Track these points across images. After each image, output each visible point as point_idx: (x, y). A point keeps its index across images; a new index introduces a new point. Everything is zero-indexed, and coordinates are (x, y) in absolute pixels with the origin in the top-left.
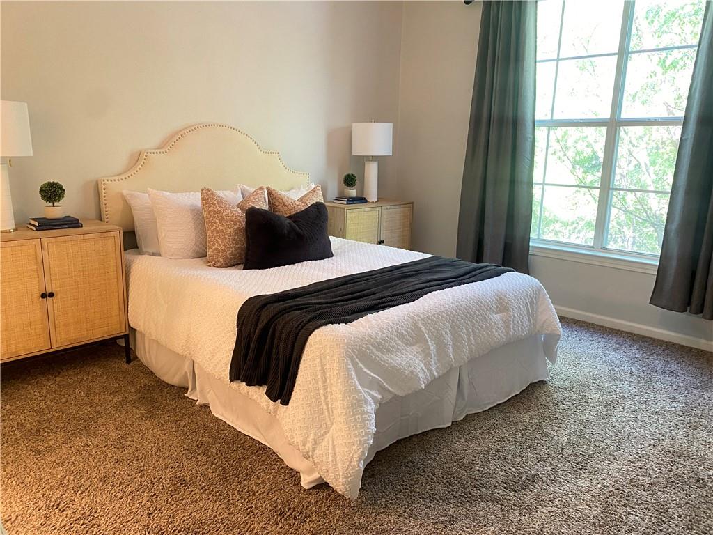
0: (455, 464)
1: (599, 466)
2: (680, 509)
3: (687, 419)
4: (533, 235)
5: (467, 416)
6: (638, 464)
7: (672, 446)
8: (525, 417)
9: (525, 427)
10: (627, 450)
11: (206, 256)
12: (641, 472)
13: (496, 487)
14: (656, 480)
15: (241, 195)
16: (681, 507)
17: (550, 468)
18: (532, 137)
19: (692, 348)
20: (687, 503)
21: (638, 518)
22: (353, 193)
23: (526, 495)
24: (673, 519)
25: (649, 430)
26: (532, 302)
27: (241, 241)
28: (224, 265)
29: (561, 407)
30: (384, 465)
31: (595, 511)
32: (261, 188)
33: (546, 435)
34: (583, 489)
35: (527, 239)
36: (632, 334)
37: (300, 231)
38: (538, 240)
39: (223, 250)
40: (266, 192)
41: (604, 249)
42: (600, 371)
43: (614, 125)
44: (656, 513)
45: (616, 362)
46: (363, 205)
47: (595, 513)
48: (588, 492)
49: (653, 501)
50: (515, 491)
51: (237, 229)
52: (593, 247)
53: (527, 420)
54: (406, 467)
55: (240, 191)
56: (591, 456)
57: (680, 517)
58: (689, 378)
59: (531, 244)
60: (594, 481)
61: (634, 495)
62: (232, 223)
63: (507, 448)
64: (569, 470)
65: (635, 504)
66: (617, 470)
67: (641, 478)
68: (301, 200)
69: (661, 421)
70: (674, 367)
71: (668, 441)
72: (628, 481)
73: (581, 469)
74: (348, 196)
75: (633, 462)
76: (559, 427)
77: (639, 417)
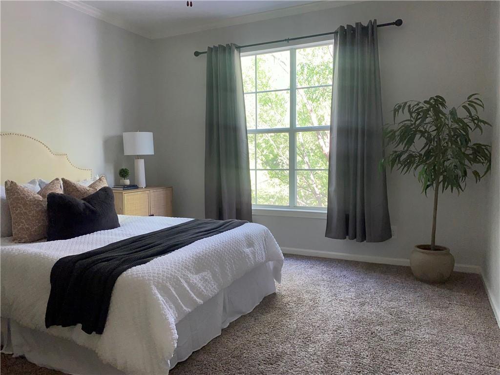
0: (229, 356)
1: (318, 338)
2: (366, 352)
3: (359, 301)
4: (253, 203)
5: (230, 323)
6: (339, 331)
7: (354, 317)
8: (268, 317)
9: (270, 323)
10: (331, 325)
11: (12, 235)
12: (341, 336)
13: (259, 365)
14: (350, 338)
15: (38, 186)
16: (367, 350)
17: (290, 345)
18: (246, 140)
19: (351, 261)
20: (369, 347)
21: (346, 362)
22: (127, 182)
23: (279, 365)
24: (364, 358)
25: (340, 311)
26: (265, 240)
27: (43, 220)
28: (28, 241)
29: (288, 306)
30: (179, 368)
31: (321, 364)
32: (57, 179)
33: (283, 325)
34: (311, 353)
35: (249, 205)
36: (318, 257)
37: (93, 208)
38: (256, 205)
39: (28, 229)
40: (62, 182)
41: (295, 207)
42: (305, 282)
43: (292, 131)
44: (355, 357)
45: (314, 275)
46: (135, 190)
47: (321, 365)
48: (314, 354)
49: (352, 351)
50: (272, 364)
51: (40, 211)
52: (289, 206)
53: (270, 319)
54: (195, 366)
55: (38, 183)
56: (312, 333)
57: (367, 356)
58: (354, 278)
59: (252, 208)
60: (317, 347)
61: (341, 350)
62: (34, 206)
63: (261, 339)
64: (301, 344)
65: (342, 355)
66: (328, 337)
67: (342, 339)
68: (90, 186)
69: (345, 304)
70: (345, 273)
71: (352, 315)
72: (335, 342)
73: (308, 342)
74: (123, 185)
75: (336, 331)
76: (290, 319)
77: (333, 304)
